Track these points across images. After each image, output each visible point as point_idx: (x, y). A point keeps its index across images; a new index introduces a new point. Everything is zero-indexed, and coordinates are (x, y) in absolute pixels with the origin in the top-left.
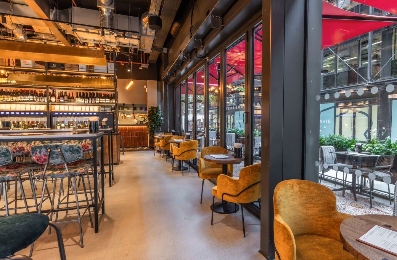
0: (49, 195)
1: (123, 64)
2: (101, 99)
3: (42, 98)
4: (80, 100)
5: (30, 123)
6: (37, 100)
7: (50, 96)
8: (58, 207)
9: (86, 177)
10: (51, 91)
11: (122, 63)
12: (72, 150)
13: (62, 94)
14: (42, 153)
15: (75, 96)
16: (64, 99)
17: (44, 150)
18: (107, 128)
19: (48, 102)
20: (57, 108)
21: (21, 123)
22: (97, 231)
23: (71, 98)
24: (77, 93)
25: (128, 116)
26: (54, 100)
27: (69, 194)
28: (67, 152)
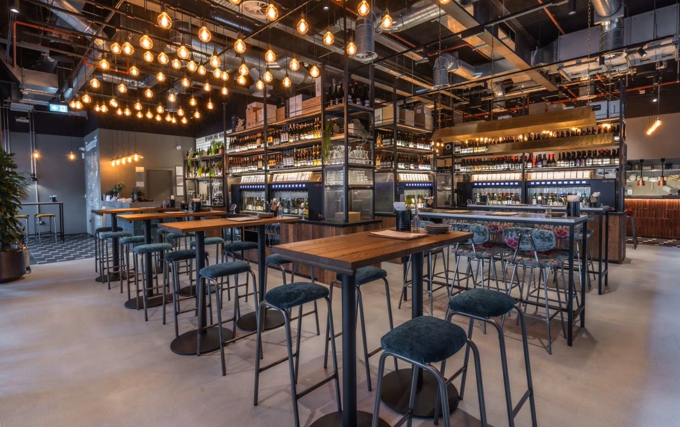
0: (519, 283)
1: (642, 92)
2: (595, 160)
3: (517, 166)
4: (562, 164)
5: (505, 195)
6: (512, 168)
7: (526, 161)
8: (527, 298)
9: (560, 272)
10: (527, 155)
11: (641, 90)
12: (543, 237)
13: (541, 158)
14: (513, 237)
15: (556, 158)
16: (542, 164)
17: (515, 234)
18: (599, 206)
19: (524, 170)
20: (533, 176)
21: (495, 195)
22: (570, 344)
23: (552, 162)
24: (560, 154)
25: (653, 180)
26: (531, 166)
27: (539, 288)
28: (537, 238)
